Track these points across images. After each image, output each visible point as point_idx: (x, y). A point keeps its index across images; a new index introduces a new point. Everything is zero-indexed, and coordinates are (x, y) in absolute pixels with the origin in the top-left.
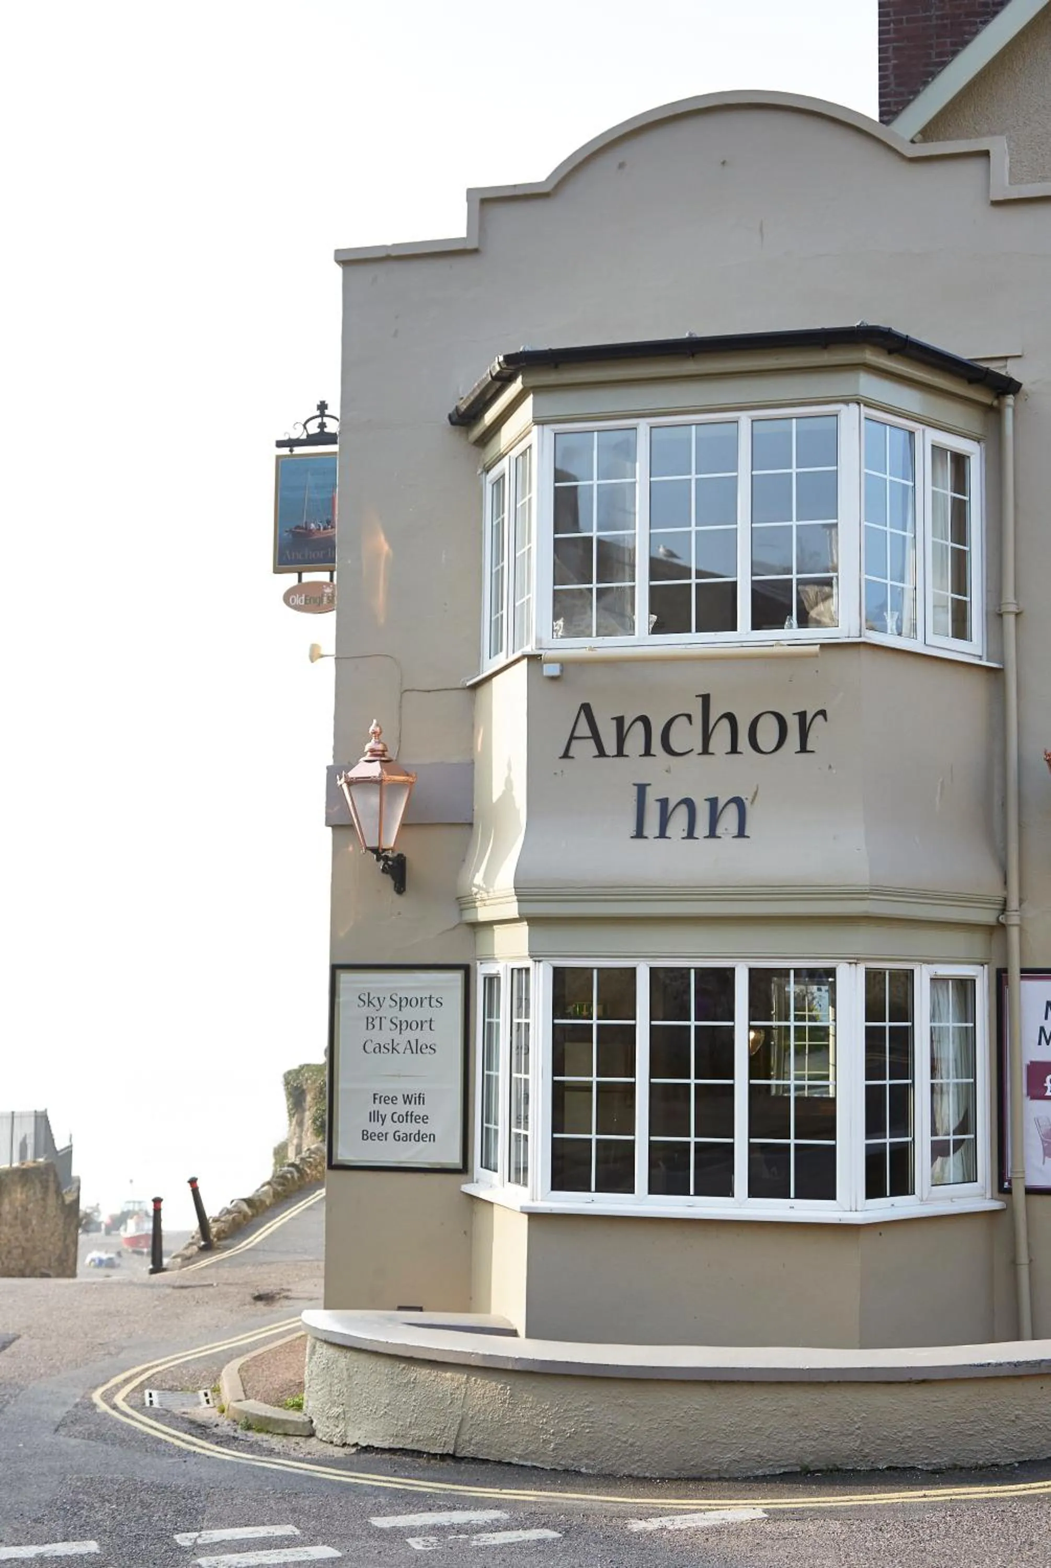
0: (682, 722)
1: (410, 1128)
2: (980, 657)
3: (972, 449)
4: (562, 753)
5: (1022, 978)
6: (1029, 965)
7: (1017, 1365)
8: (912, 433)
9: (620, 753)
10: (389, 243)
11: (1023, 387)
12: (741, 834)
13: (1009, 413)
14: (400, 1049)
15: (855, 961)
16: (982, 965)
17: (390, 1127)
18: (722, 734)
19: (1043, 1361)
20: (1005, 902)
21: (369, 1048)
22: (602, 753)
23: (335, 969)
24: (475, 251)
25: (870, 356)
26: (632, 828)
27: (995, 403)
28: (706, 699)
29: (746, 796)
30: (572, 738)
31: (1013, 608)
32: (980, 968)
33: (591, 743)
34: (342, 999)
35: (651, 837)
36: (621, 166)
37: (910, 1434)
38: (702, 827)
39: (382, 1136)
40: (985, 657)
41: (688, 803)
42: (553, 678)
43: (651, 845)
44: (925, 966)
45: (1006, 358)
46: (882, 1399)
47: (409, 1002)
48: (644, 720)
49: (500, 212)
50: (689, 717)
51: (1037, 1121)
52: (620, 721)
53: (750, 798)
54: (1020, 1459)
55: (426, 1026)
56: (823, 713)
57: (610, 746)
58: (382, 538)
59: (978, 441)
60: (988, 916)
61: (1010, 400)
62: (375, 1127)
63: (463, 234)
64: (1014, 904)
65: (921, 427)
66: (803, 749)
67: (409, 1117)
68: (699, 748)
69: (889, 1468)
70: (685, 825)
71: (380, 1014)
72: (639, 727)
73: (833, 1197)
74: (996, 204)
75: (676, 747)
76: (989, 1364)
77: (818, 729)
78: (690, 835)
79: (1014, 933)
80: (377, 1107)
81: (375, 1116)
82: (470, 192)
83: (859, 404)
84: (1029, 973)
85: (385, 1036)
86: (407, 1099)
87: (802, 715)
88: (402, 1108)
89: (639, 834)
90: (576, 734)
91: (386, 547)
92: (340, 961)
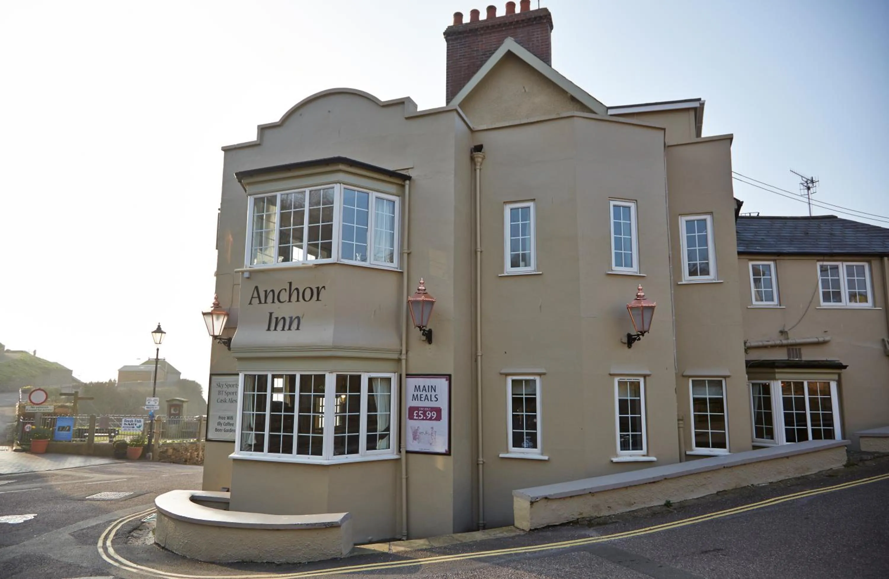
0: (284, 291)
1: (228, 427)
2: (397, 268)
3: (397, 199)
4: (249, 303)
5: (406, 377)
6: (410, 373)
7: (308, 524)
8: (368, 194)
9: (265, 302)
10: (236, 144)
11: (412, 178)
12: (298, 329)
13: (407, 187)
14: (227, 401)
15: (331, 372)
16: (395, 373)
17: (223, 427)
18: (295, 294)
19: (317, 523)
20: (401, 351)
21: (219, 401)
22: (260, 303)
23: (211, 375)
24: (259, 145)
25: (341, 167)
26: (267, 328)
27: (403, 183)
28: (290, 284)
29: (300, 316)
30: (252, 298)
31: (406, 251)
32: (394, 374)
33: (257, 299)
34: (212, 385)
35: (272, 330)
36: (301, 115)
37: (273, 549)
38: (287, 327)
39: (221, 430)
40: (399, 268)
41: (284, 318)
42: (248, 278)
43: (272, 333)
44: (366, 374)
45: (408, 169)
46: (267, 536)
47: (230, 386)
48: (273, 291)
49: (267, 132)
50: (285, 290)
51: (411, 427)
52: (266, 291)
53: (302, 316)
54: (309, 561)
55: (234, 394)
56: (324, 287)
57: (263, 301)
58: (230, 236)
59: (399, 196)
60: (395, 356)
61: (407, 182)
62: (219, 427)
63: (256, 139)
64: (404, 352)
65: (371, 191)
66: (318, 300)
67: (229, 424)
68: (288, 300)
69: (267, 562)
70: (282, 326)
71: (222, 390)
72: (271, 293)
73: (321, 454)
74: (407, 118)
75: (282, 300)
76: (298, 524)
77: (323, 292)
78: (283, 329)
79: (404, 362)
80: (220, 420)
81: (219, 424)
82: (259, 126)
83: (340, 183)
84: (408, 375)
85: (223, 397)
86: (228, 418)
87: (318, 288)
88: (227, 421)
89: (269, 329)
90: (254, 296)
91: (231, 239)
92: (212, 373)
